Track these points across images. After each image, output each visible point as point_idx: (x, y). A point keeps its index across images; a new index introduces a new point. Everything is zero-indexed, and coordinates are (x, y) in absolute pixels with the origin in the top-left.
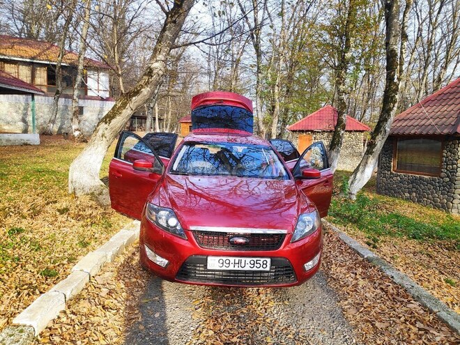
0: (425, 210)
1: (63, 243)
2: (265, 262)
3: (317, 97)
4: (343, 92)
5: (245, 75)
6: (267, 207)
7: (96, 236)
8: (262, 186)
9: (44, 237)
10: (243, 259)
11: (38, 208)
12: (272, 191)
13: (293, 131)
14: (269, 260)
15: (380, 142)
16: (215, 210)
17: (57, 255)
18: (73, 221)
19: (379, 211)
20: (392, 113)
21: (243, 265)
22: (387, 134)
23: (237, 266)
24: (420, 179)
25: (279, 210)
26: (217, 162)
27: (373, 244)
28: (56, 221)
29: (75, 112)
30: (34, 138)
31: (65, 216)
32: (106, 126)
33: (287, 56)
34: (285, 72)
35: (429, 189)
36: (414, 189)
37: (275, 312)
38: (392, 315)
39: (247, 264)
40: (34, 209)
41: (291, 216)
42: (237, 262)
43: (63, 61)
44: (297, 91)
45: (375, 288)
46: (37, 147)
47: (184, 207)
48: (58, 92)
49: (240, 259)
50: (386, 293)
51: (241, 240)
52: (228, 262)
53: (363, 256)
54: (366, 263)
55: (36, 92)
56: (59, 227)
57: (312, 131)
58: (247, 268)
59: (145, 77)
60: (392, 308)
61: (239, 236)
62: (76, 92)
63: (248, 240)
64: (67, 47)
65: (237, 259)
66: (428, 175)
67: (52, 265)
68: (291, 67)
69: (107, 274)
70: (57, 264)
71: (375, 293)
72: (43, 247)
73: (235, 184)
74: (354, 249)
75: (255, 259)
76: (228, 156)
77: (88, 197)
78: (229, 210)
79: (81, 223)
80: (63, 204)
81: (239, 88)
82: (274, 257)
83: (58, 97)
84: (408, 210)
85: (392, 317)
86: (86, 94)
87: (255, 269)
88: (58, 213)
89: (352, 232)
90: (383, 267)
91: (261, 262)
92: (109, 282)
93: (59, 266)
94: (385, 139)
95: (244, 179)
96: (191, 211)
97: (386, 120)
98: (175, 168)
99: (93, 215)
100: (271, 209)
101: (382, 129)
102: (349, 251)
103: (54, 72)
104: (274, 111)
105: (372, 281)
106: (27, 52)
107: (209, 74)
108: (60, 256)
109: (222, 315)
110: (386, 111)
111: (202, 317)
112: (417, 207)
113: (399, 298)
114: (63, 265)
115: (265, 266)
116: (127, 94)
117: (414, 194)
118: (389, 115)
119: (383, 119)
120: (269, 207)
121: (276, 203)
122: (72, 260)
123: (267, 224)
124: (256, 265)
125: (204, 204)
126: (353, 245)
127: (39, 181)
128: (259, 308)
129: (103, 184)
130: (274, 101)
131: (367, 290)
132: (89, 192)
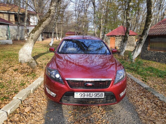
0: (161, 65)
1: (14, 84)
2: (102, 94)
3: (116, 23)
4: (129, 19)
5: (89, 15)
6: (100, 67)
7: (28, 80)
8: (97, 58)
9: (7, 81)
10: (91, 93)
11: (6, 69)
12: (102, 60)
13: (108, 36)
14: (103, 93)
15: (144, 39)
16: (78, 70)
17: (11, 90)
18: (19, 74)
19: (144, 66)
20: (149, 26)
21: (91, 96)
22: (147, 35)
23: (88, 96)
24: (160, 53)
25: (106, 68)
26: (79, 48)
27: (145, 81)
28: (13, 74)
29: (26, 31)
30: (10, 41)
31: (16, 72)
32: (33, 34)
33: (105, 7)
34: (104, 14)
35: (163, 57)
36: (157, 57)
37: (107, 116)
38: (162, 117)
39: (93, 95)
40: (4, 69)
41: (113, 71)
42: (88, 94)
43: (20, 12)
44: (109, 21)
45: (152, 103)
46: (11, 45)
47: (64, 68)
48: (19, 24)
49: (90, 93)
50: (157, 105)
51: (90, 84)
52: (84, 94)
53: (143, 87)
54: (145, 90)
55: (9, 24)
56: (14, 77)
57: (115, 36)
58: (93, 97)
59: (48, 13)
60: (161, 113)
61: (89, 82)
62: (25, 23)
63: (93, 84)
64: (22, 7)
65: (88, 93)
66: (162, 51)
67: (7, 95)
68: (107, 12)
69: (30, 99)
70: (9, 94)
71: (152, 105)
72: (5, 86)
73: (87, 57)
74: (138, 84)
75: (97, 93)
76: (83, 46)
77: (26, 64)
78: (84, 70)
79: (23, 75)
80: (16, 67)
81: (87, 20)
82: (106, 92)
83: (19, 26)
84: (155, 65)
85: (162, 118)
86: (30, 24)
87: (97, 97)
88: (13, 71)
89: (135, 75)
90: (153, 92)
91: (100, 94)
92: (31, 103)
93: (10, 95)
94: (146, 37)
95: (90, 55)
96: (67, 71)
97: (147, 29)
98: (60, 51)
99: (28, 71)
100: (102, 68)
101: (145, 33)
102: (136, 84)
103: (17, 16)
104: (100, 28)
105: (149, 99)
106: (7, 9)
107: (76, 16)
108: (12, 90)
109: (82, 119)
110: (147, 25)
111: (73, 120)
112: (159, 64)
113: (164, 108)
114: (12, 95)
115: (102, 96)
116: (41, 20)
117: (157, 59)
118: (148, 27)
119: (145, 29)
120: (101, 67)
121: (104, 66)
122: (16, 92)
123: (101, 76)
124: (97, 95)
125: (73, 67)
126: (138, 82)
127: (9, 58)
128: (99, 115)
129: (33, 58)
130: (100, 24)
131: (148, 104)
132: (27, 62)
